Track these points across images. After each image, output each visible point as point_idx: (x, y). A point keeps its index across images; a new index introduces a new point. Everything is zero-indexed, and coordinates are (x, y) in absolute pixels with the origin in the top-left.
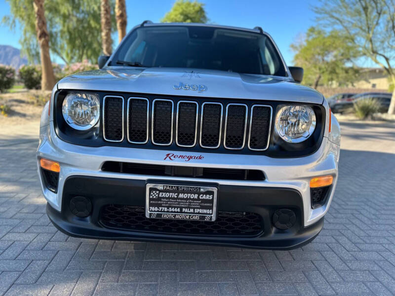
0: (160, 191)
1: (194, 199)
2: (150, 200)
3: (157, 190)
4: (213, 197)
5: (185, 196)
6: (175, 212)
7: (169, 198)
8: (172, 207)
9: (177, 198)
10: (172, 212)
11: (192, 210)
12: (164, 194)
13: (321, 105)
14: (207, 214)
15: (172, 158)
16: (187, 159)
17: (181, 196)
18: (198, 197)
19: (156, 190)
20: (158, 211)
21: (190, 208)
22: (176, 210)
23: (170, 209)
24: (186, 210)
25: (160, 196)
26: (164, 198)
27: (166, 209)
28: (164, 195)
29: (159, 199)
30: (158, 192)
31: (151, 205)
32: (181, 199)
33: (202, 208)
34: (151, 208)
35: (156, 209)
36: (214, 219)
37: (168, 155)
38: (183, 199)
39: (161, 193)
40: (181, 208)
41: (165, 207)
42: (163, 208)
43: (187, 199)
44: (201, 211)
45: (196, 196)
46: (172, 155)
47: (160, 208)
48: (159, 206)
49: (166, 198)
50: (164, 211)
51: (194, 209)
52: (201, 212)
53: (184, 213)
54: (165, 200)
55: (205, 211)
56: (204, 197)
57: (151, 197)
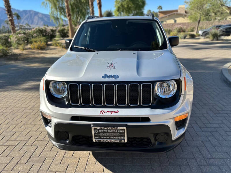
0: (99, 130)
1: (115, 133)
2: (95, 133)
4: (125, 131)
5: (111, 131)
6: (107, 139)
7: (103, 132)
8: (105, 137)
9: (107, 132)
10: (105, 139)
11: (115, 138)
12: (101, 131)
13: (179, 79)
15: (103, 113)
16: (111, 113)
17: (109, 131)
18: (117, 131)
19: (97, 129)
20: (99, 139)
21: (114, 137)
22: (107, 138)
23: (104, 137)
24: (112, 138)
25: (99, 132)
27: (102, 138)
30: (98, 130)
31: (95, 136)
32: (109, 133)
33: (120, 136)
34: (95, 137)
36: (126, 141)
38: (110, 133)
40: (110, 137)
42: (101, 137)
43: (112, 133)
44: (119, 138)
47: (100, 137)
50: (102, 139)
51: (116, 137)
53: (111, 139)
54: (102, 133)
55: (121, 138)
56: (120, 131)
57: (95, 132)
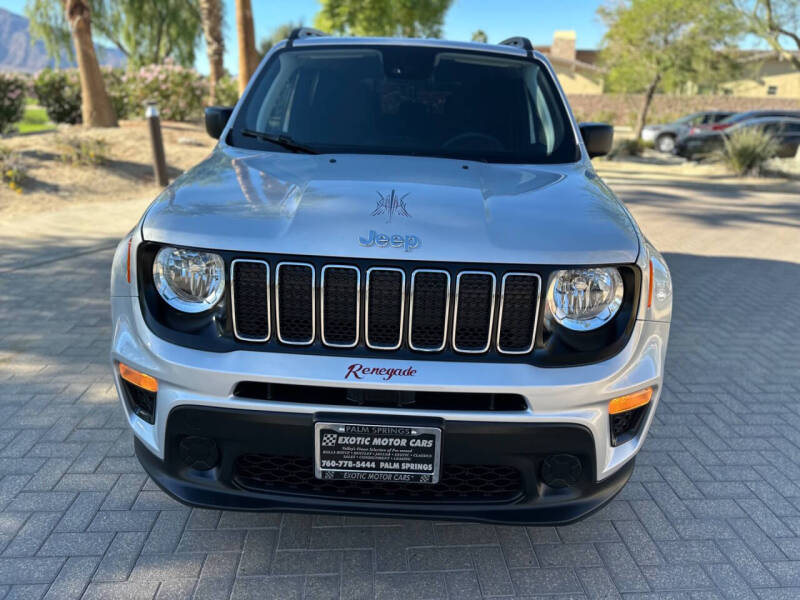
0: (340, 434)
1: (399, 447)
2: (322, 448)
3: (335, 432)
4: (434, 443)
5: (384, 442)
6: (366, 468)
7: (355, 445)
8: (361, 461)
9: (371, 446)
10: (361, 468)
11: (396, 466)
12: (346, 439)
13: (634, 264)
14: (423, 471)
15: (359, 373)
16: (387, 376)
17: (377, 441)
18: (408, 443)
19: (332, 432)
20: (336, 467)
21: (393, 462)
22: (368, 465)
23: (358, 463)
24: (387, 466)
25: (339, 442)
26: (346, 445)
27: (350, 464)
28: (346, 441)
29: (338, 447)
30: (335, 436)
31: (323, 457)
32: (377, 447)
33: (414, 461)
34: (324, 462)
35: (334, 464)
36: (436, 480)
37: (352, 367)
38: (381, 447)
39: (341, 439)
40: (378, 463)
41: (347, 460)
42: (346, 462)
43: (387, 447)
44: (412, 466)
45: (404, 442)
46: (358, 367)
47: (341, 462)
48: (337, 458)
49: (350, 445)
50: (347, 468)
51: (401, 463)
52: (412, 468)
53: (383, 469)
54: (348, 448)
55: (420, 467)
56: (418, 443)
57: (324, 444)
